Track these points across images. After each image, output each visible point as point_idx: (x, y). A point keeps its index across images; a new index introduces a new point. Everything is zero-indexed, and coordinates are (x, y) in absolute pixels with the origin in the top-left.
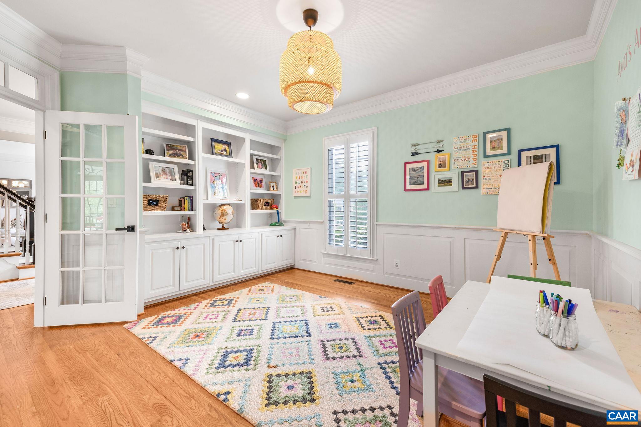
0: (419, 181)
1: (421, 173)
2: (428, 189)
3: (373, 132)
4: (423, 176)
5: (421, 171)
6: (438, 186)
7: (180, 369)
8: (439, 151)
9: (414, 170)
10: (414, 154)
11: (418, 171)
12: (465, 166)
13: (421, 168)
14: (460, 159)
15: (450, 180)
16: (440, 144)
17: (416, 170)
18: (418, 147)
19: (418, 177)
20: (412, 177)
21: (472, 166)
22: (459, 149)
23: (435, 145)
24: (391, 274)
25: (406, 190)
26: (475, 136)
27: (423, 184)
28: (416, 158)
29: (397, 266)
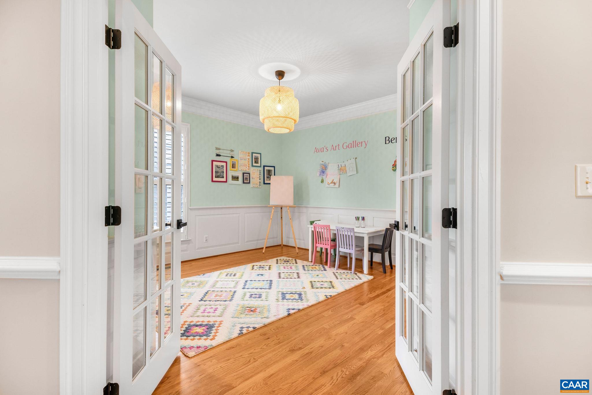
0: (221, 175)
1: (222, 169)
2: (226, 182)
3: (188, 128)
4: (223, 172)
5: (222, 168)
6: (232, 180)
7: (248, 332)
8: (232, 157)
9: (217, 167)
10: (218, 155)
11: (220, 168)
12: (245, 170)
13: (222, 166)
14: (243, 165)
15: (238, 177)
16: (232, 153)
17: (219, 167)
18: (221, 151)
19: (220, 172)
20: (216, 172)
21: (247, 170)
22: (242, 158)
23: (229, 152)
24: (201, 248)
25: (213, 181)
26: (249, 153)
27: (223, 177)
28: (218, 158)
29: (206, 240)
